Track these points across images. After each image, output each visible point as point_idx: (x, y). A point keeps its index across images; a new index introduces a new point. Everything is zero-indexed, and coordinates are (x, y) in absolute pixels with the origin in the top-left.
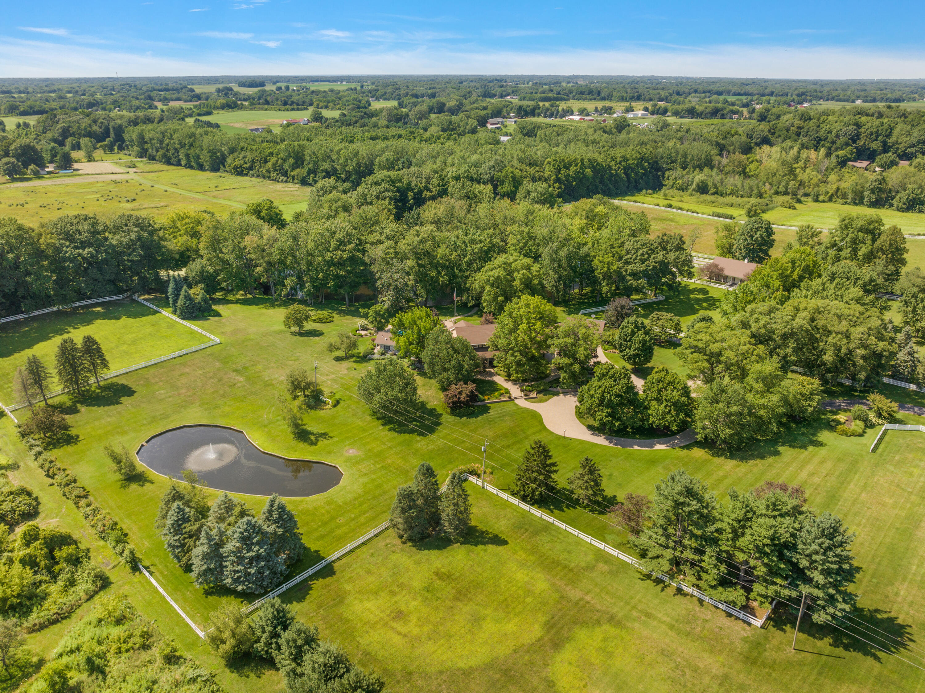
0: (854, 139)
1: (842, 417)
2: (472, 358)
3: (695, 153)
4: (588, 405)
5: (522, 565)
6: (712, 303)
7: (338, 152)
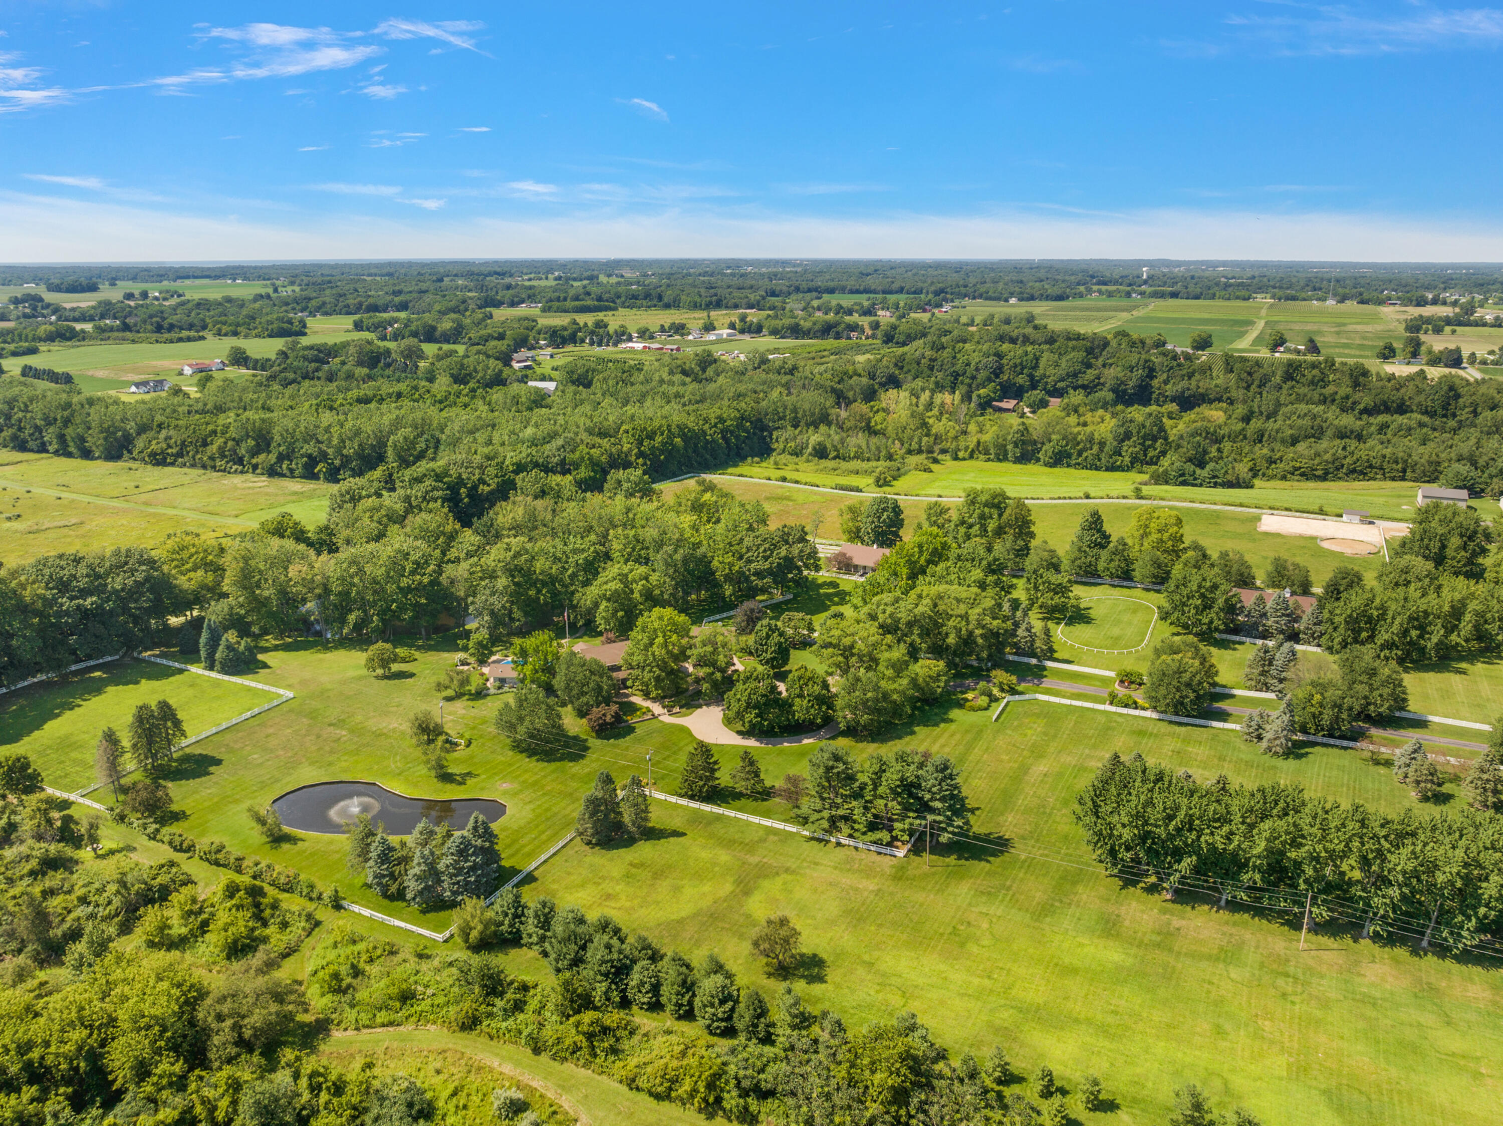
0: (997, 372)
1: (970, 696)
2: (610, 678)
3: (807, 406)
4: (735, 709)
5: (704, 847)
6: (843, 597)
7: (327, 430)
